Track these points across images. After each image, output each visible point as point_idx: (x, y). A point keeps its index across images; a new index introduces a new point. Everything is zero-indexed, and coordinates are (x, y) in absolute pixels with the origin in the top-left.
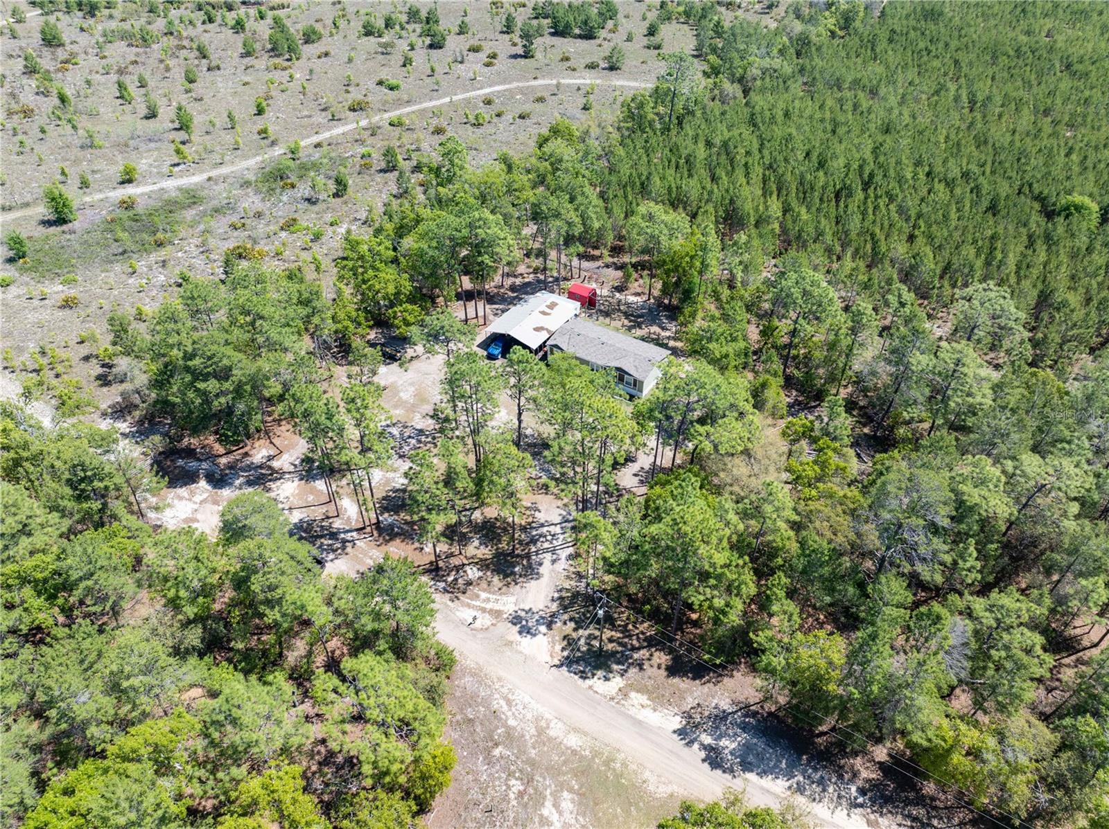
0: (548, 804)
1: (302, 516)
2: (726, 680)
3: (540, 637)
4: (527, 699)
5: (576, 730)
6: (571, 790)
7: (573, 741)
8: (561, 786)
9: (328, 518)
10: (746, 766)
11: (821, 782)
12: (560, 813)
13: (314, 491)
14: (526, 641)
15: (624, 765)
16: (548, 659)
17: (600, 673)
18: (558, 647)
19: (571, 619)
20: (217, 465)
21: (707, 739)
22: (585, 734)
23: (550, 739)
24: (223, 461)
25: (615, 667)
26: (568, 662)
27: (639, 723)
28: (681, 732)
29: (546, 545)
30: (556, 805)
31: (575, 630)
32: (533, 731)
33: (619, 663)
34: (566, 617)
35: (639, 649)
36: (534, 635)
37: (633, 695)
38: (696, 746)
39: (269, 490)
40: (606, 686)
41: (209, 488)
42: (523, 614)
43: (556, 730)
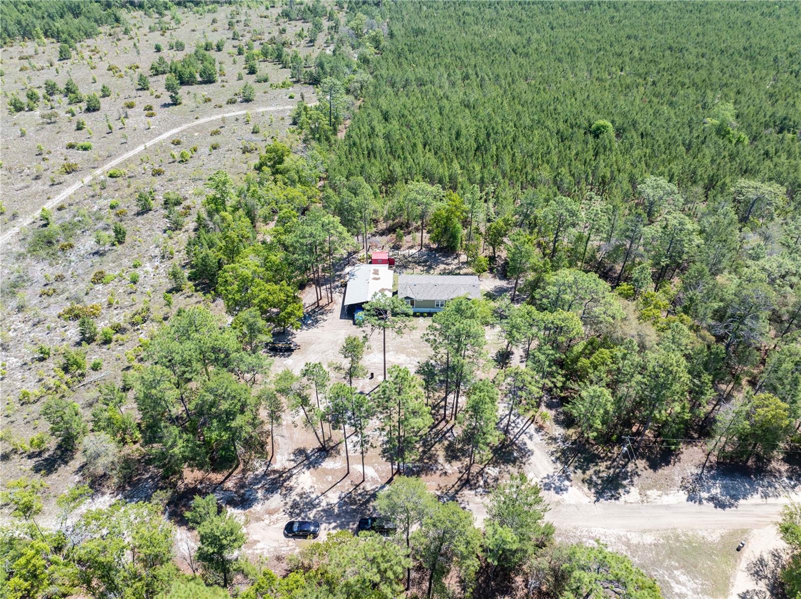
0: (673, 584)
1: (338, 494)
2: (681, 456)
3: (570, 489)
4: (602, 531)
5: (644, 531)
6: (677, 569)
7: (649, 539)
8: (670, 569)
9: (357, 486)
10: (735, 498)
11: (770, 485)
12: (684, 585)
13: (326, 472)
14: (565, 496)
15: (686, 535)
16: (588, 500)
17: (621, 491)
18: (586, 489)
19: (576, 468)
20: (227, 490)
21: (705, 495)
22: (650, 531)
23: (637, 546)
24: (229, 484)
25: (625, 482)
26: (599, 495)
27: (668, 507)
28: (690, 499)
29: (516, 430)
30: (678, 582)
31: (584, 473)
32: (624, 548)
33: (625, 479)
34: (572, 468)
35: (626, 464)
36: (566, 490)
37: (649, 492)
38: (704, 502)
39: (291, 489)
40: (631, 495)
41: (240, 511)
42: (547, 481)
43: (635, 539)
